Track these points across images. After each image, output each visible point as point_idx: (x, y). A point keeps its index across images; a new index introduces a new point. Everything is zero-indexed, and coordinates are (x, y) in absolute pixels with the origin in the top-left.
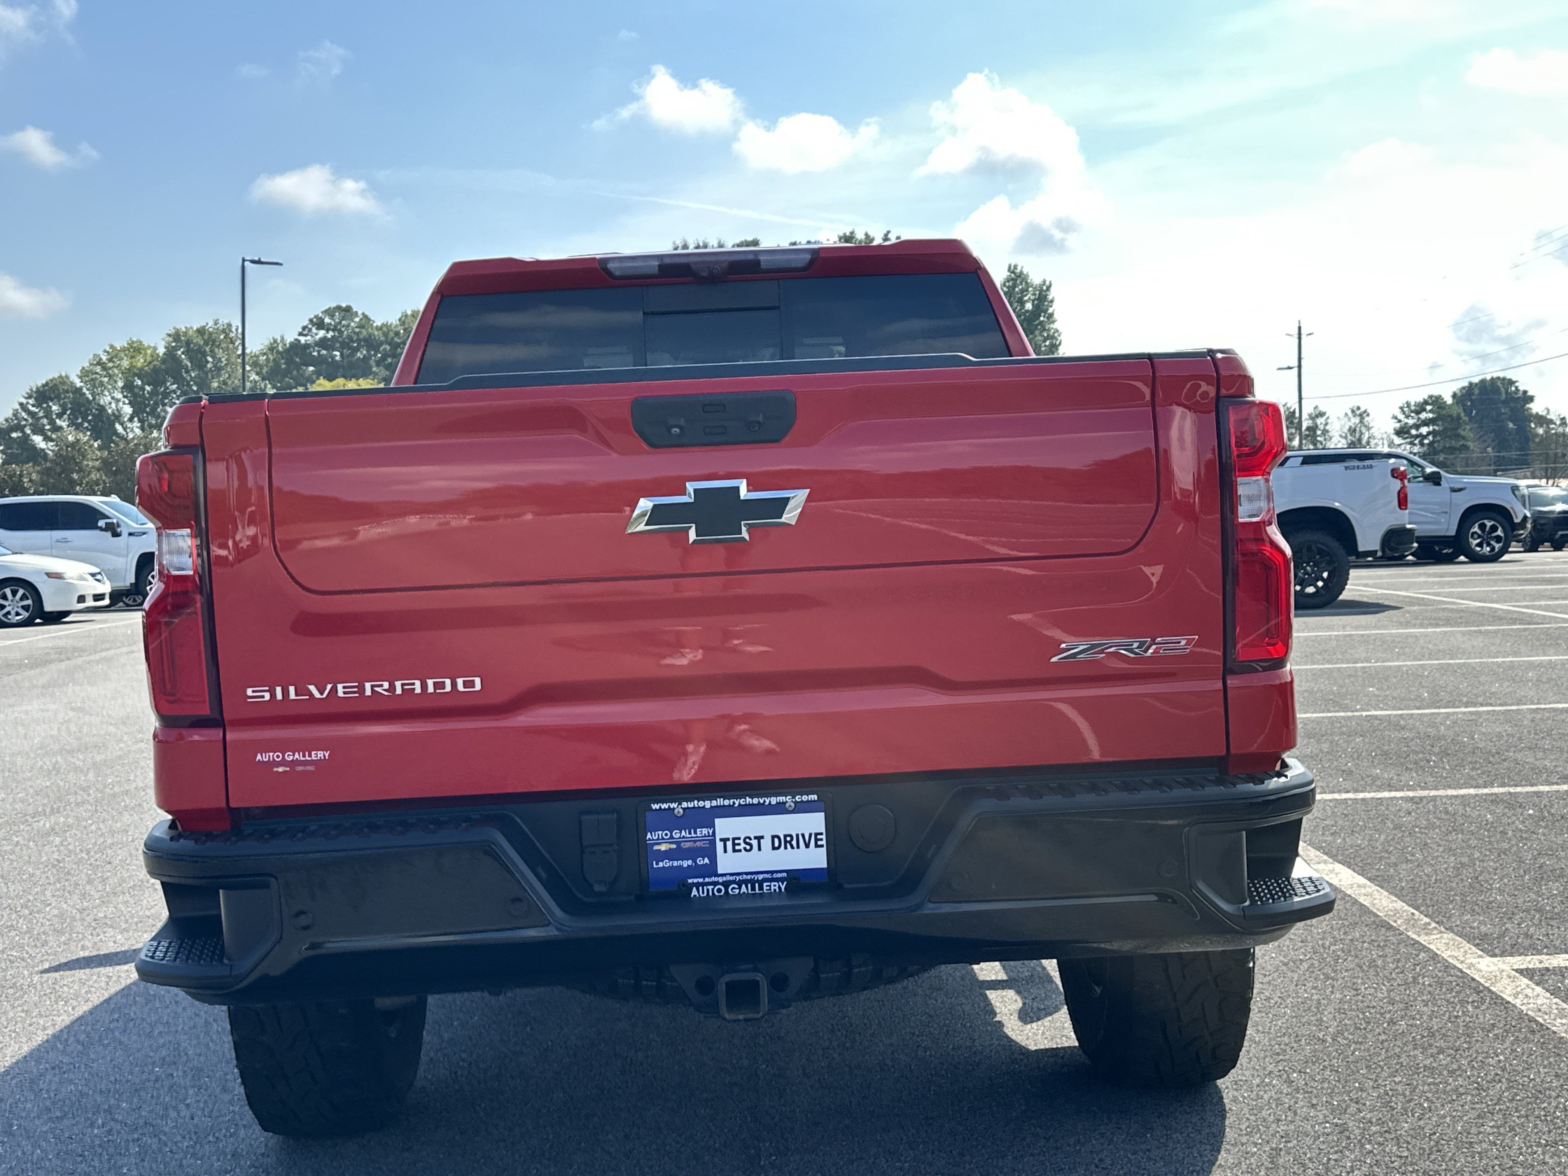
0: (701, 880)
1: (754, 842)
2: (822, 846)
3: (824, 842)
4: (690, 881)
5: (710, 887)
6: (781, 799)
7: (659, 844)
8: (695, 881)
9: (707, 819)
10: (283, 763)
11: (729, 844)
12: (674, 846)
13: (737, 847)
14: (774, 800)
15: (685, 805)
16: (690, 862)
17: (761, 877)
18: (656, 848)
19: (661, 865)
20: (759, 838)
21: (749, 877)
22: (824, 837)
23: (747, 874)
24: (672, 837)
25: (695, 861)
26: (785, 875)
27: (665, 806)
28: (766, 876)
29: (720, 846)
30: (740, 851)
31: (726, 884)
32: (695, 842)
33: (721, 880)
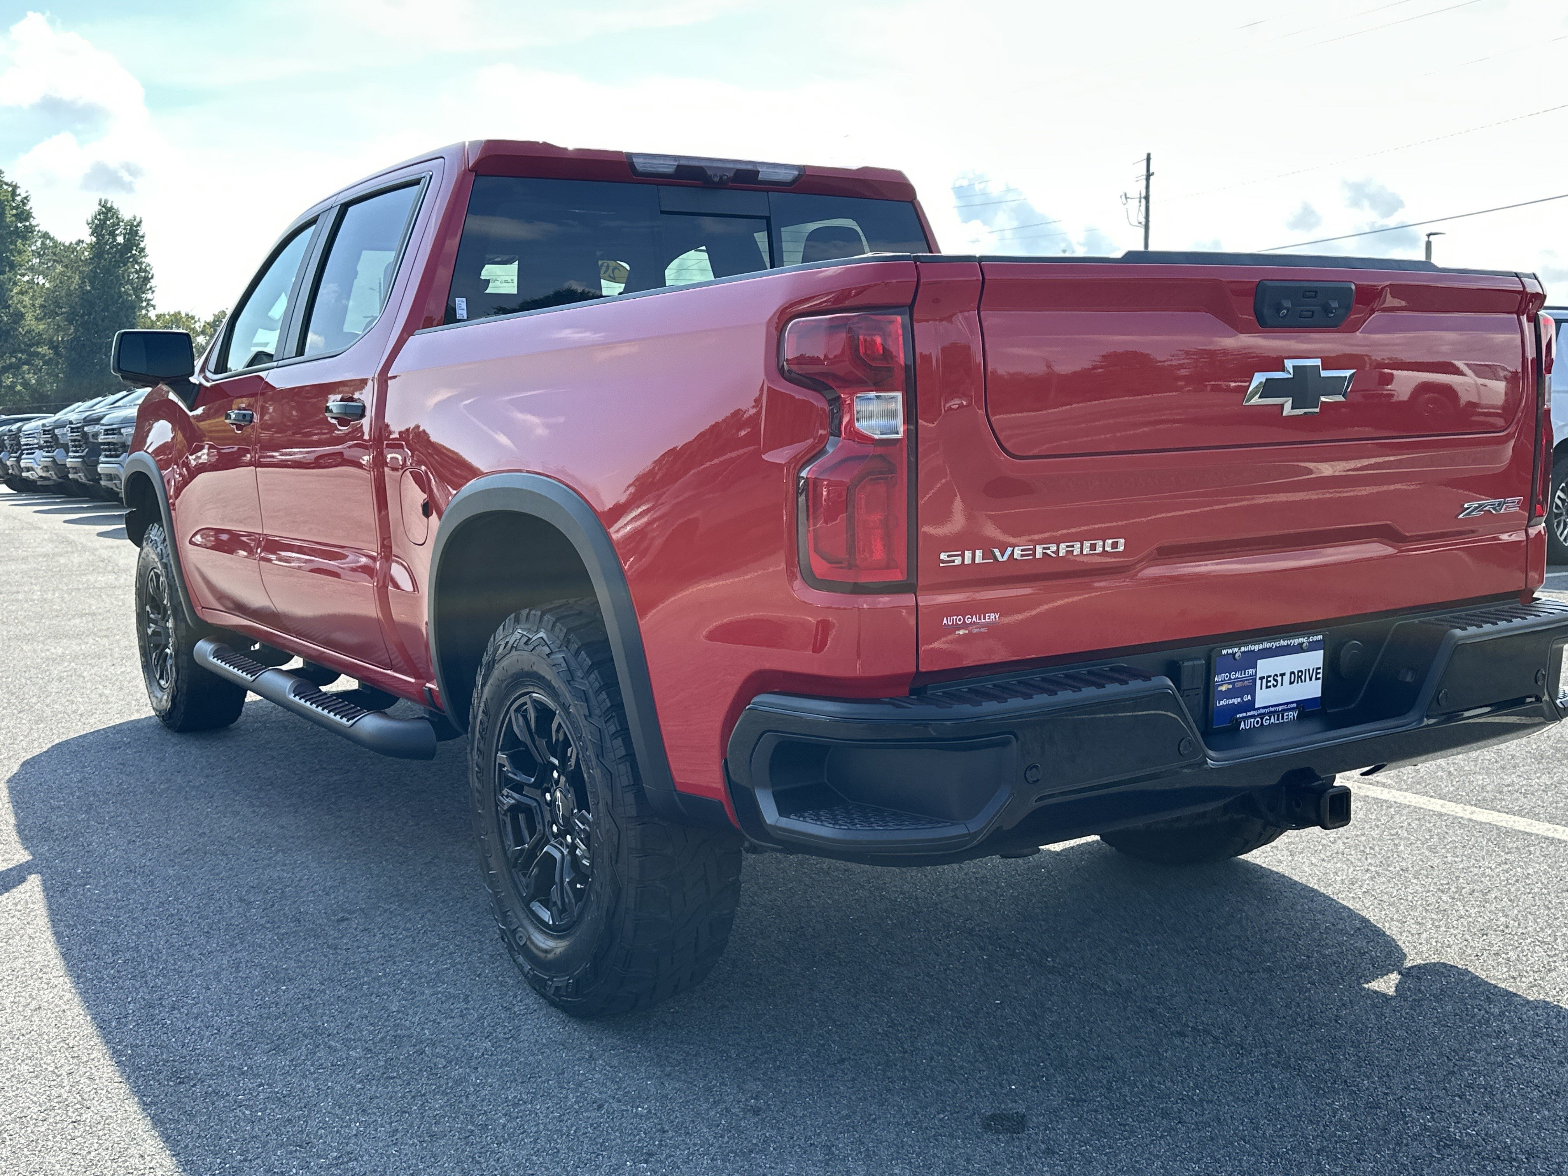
0: (1244, 714)
1: (1279, 679)
2: (1319, 679)
3: (1320, 676)
4: (1238, 716)
5: (1252, 720)
6: (1301, 640)
7: (1221, 685)
8: (1241, 715)
9: (1253, 661)
10: (964, 626)
11: (1264, 681)
12: (1230, 686)
13: (1269, 684)
14: (1296, 641)
15: (1243, 649)
16: (1239, 700)
17: (1280, 708)
18: (1220, 689)
19: (1222, 703)
20: (1282, 675)
21: (1272, 709)
22: (1321, 671)
23: (1272, 706)
24: (1230, 679)
25: (1242, 699)
26: (1295, 705)
27: (1230, 651)
28: (1284, 707)
29: (1258, 682)
30: (1270, 687)
31: (1262, 716)
32: (1243, 681)
33: (1256, 713)
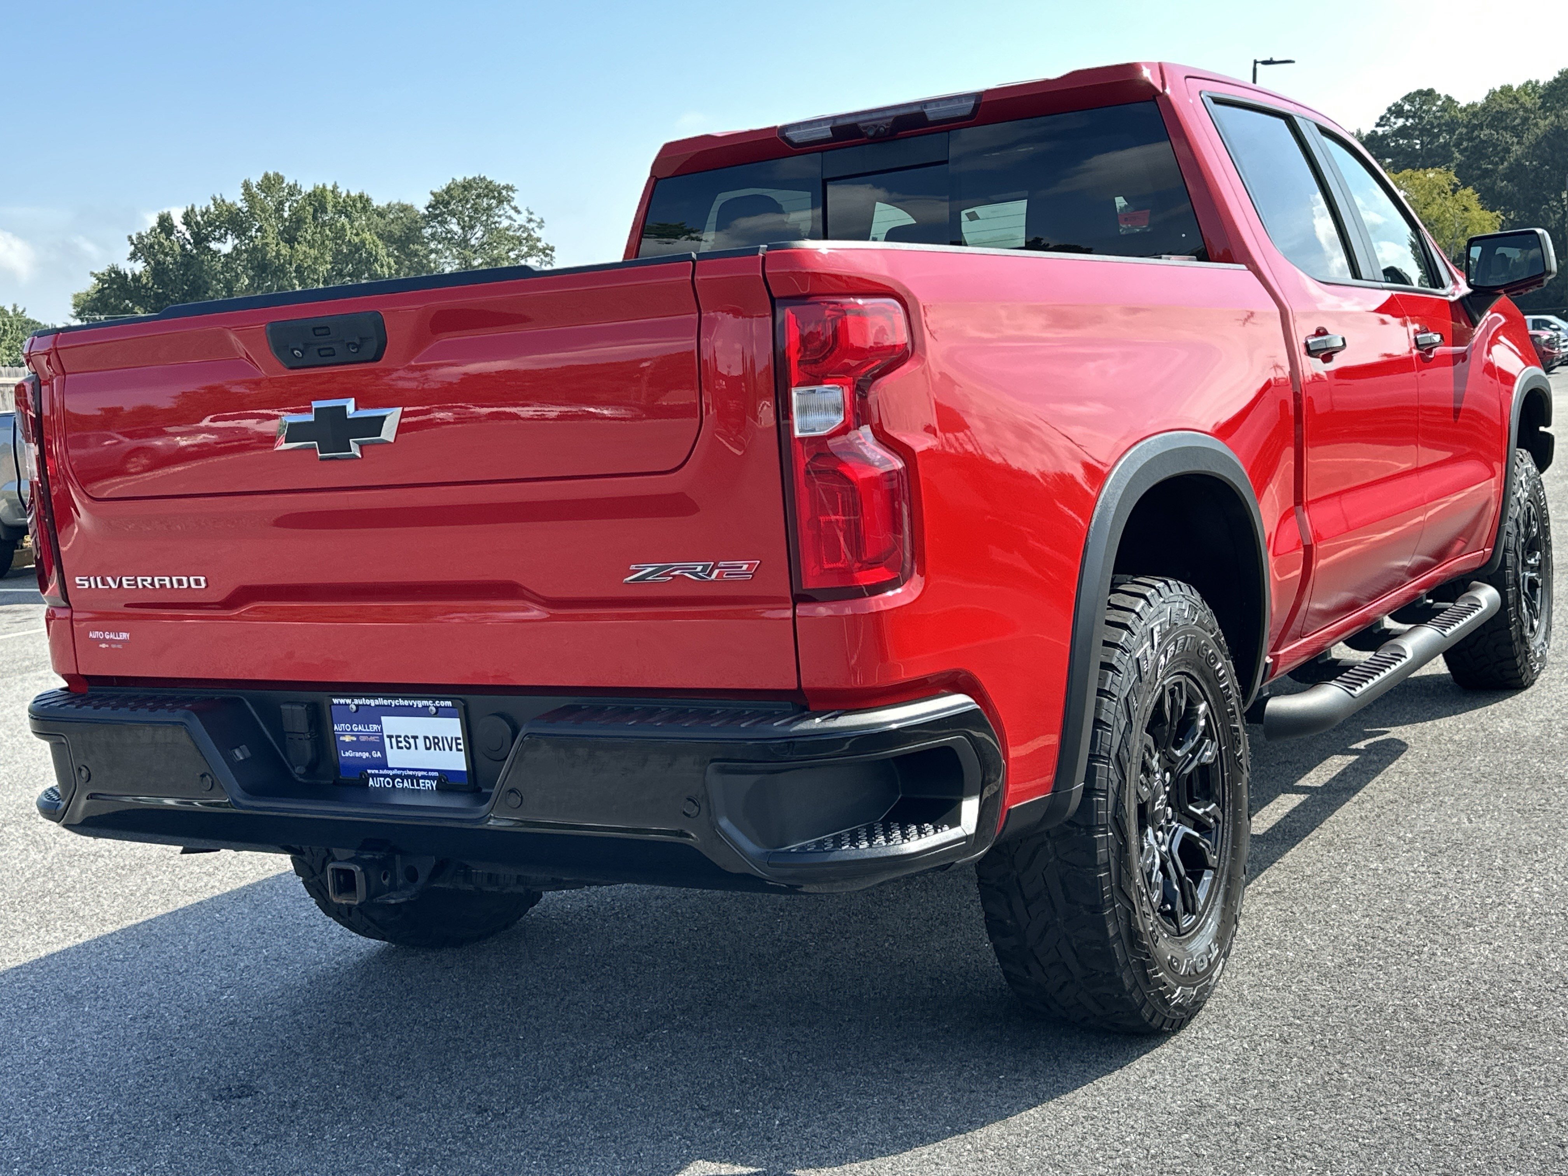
0: (377, 772)
1: (412, 741)
2: (461, 750)
3: (461, 747)
4: (369, 771)
5: (382, 779)
6: (425, 703)
7: (344, 735)
8: (373, 772)
9: (374, 716)
10: (104, 641)
11: (394, 740)
12: (354, 739)
13: (400, 745)
14: (420, 704)
15: (356, 701)
16: (367, 754)
17: (420, 774)
18: (342, 738)
19: (347, 754)
20: (415, 738)
21: (411, 773)
22: (461, 741)
23: (410, 770)
24: (352, 731)
25: (371, 754)
26: (436, 774)
27: (342, 701)
28: (425, 773)
29: (387, 740)
30: (402, 748)
31: (393, 778)
32: (369, 736)
33: (391, 773)
